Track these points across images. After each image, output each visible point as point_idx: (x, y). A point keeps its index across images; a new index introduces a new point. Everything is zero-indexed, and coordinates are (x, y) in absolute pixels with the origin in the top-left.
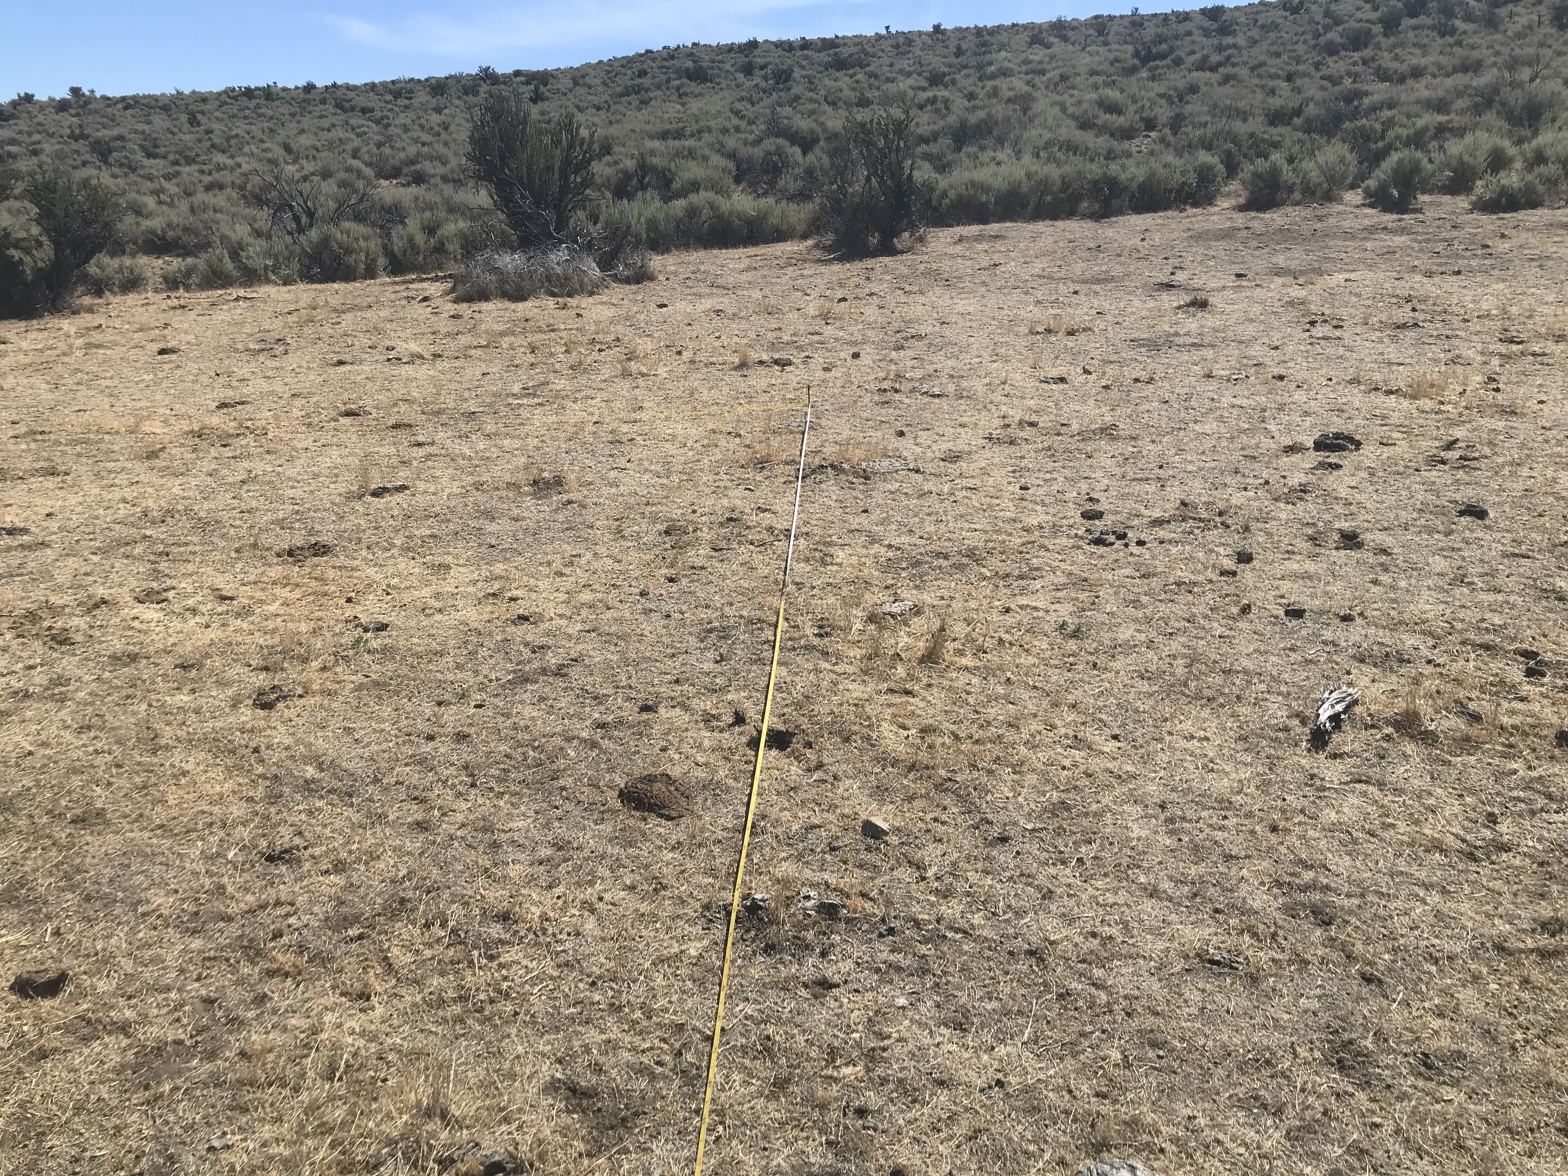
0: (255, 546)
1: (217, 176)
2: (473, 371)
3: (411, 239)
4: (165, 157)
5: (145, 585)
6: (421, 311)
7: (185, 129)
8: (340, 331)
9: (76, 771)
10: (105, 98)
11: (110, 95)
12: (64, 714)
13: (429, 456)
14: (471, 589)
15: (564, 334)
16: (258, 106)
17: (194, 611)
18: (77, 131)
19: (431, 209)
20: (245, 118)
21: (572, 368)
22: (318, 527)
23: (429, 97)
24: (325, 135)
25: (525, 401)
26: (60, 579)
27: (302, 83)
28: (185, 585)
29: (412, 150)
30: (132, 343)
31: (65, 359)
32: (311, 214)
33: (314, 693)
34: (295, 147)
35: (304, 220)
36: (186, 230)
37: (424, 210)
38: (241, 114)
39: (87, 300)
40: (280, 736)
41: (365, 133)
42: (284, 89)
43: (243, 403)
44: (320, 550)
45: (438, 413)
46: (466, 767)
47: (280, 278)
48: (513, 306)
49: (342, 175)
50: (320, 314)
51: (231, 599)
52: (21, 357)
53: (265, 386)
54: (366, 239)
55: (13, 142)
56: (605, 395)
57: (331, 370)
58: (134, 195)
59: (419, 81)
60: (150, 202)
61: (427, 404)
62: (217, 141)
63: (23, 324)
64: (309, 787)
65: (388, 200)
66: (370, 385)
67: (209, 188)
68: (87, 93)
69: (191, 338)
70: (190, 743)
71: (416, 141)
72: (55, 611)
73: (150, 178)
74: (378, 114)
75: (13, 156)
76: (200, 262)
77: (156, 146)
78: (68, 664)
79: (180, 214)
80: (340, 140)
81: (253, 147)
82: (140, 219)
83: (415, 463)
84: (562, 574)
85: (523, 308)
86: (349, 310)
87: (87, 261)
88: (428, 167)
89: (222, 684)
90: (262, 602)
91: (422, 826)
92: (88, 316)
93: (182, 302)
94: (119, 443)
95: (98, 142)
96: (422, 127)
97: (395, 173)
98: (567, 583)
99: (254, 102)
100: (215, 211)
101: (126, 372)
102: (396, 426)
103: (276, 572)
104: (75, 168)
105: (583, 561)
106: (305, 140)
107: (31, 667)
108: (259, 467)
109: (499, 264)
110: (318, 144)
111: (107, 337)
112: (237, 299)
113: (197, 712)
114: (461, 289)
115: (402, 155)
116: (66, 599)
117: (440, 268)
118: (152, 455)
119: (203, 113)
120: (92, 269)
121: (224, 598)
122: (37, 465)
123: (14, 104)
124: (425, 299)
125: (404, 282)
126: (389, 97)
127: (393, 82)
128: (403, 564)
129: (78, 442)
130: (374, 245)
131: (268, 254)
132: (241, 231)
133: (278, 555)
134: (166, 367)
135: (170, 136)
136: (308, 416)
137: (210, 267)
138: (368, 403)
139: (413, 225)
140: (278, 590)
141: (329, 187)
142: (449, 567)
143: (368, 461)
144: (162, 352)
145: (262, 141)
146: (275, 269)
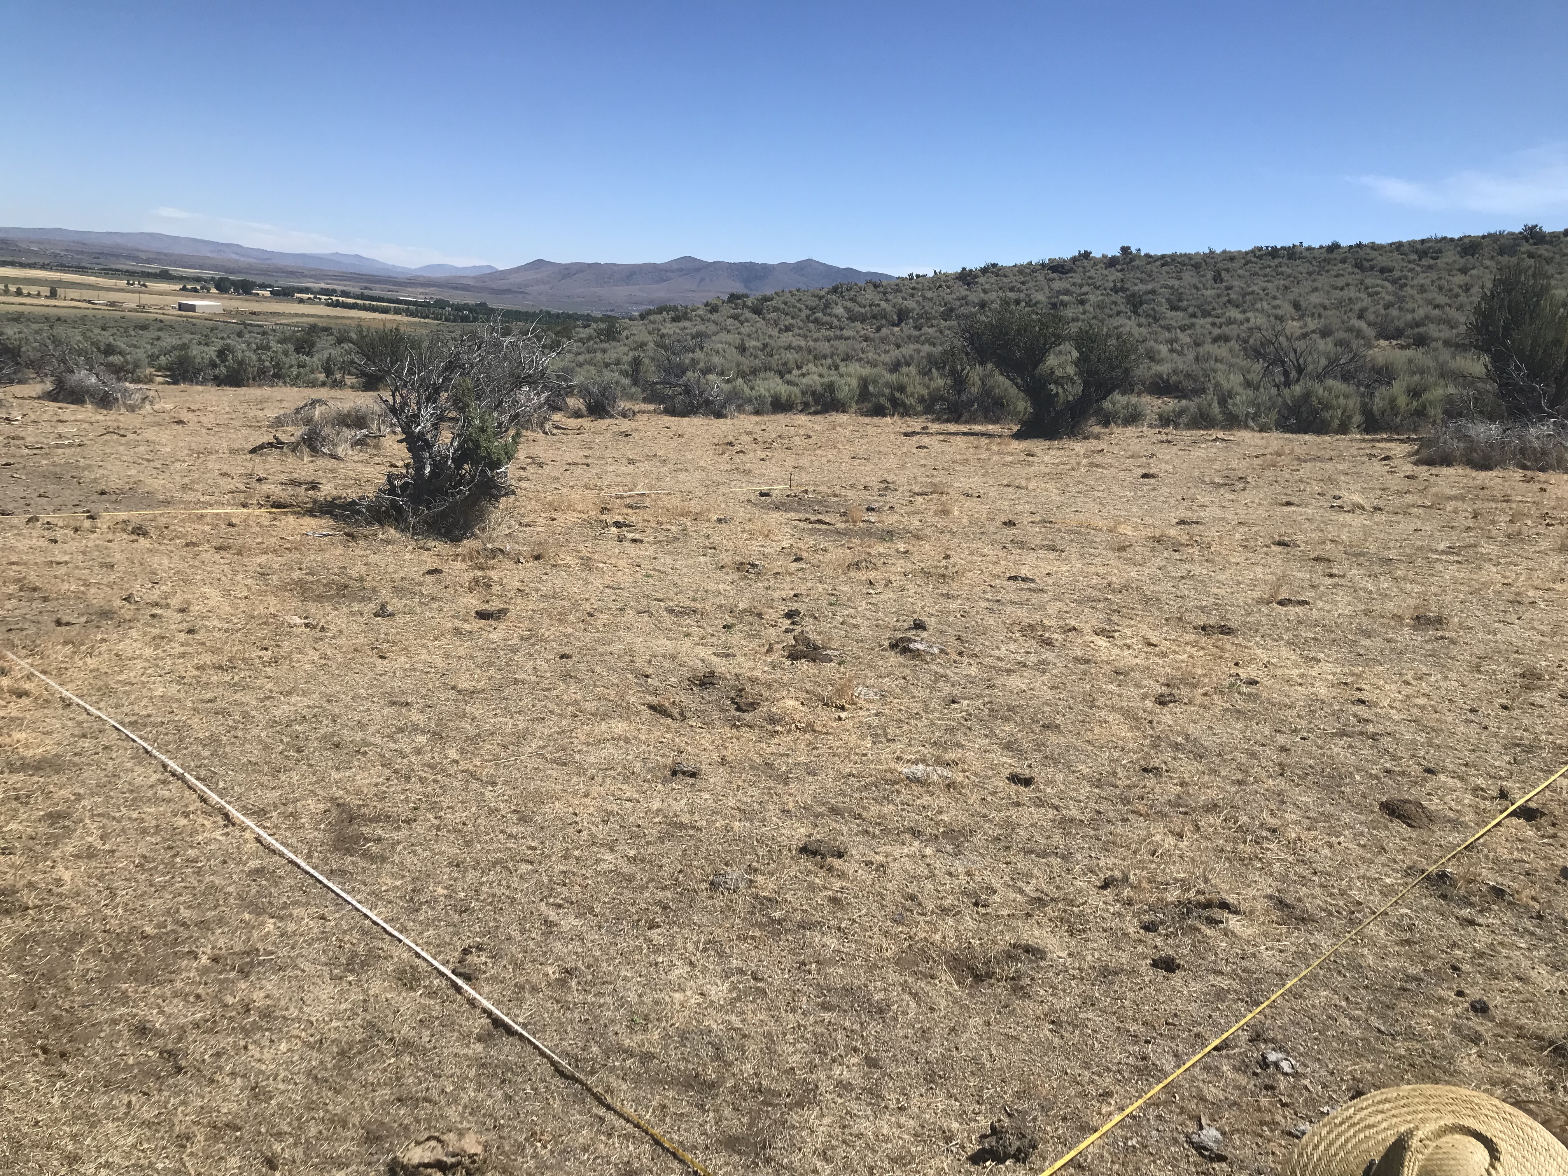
0: (1180, 619)
1: (1226, 330)
2: (1406, 526)
3: (1393, 400)
4: (1185, 310)
5: (1101, 626)
6: (1378, 467)
7: (1208, 286)
8: (1297, 476)
9: (1048, 704)
10: (1147, 256)
11: (1152, 253)
12: (1045, 678)
13: (1335, 586)
14: (1330, 677)
15: (1514, 506)
16: (1280, 265)
17: (1129, 647)
18: (1119, 285)
19: (1422, 373)
20: (1265, 276)
21: (1509, 536)
22: (1229, 616)
23: (1458, 257)
24: (1338, 294)
25: (1444, 557)
26: (1050, 612)
27: (1327, 242)
28: (1128, 632)
29: (1421, 313)
30: (1123, 467)
31: (1073, 473)
32: (1300, 370)
33: (1195, 705)
34: (1303, 304)
35: (1293, 374)
36: (1188, 376)
37: (1414, 373)
38: (1261, 273)
39: (1097, 429)
40: (1168, 719)
41: (1377, 293)
42: (1309, 249)
43: (1197, 523)
44: (1226, 631)
45: (1356, 555)
46: (1280, 765)
47: (1258, 425)
48: (1474, 474)
49: (1341, 335)
50: (1283, 460)
51: (1156, 646)
52: (1043, 467)
53: (1219, 513)
54: (1346, 397)
55: (1067, 292)
56: (1531, 564)
57: (1278, 509)
58: (1152, 343)
59: (1452, 240)
60: (1164, 349)
61: (1351, 546)
62: (1233, 296)
63: (1048, 443)
64: (1177, 747)
65: (1380, 361)
66: (1307, 524)
67: (1215, 340)
68: (1134, 251)
69: (1169, 468)
70: (1113, 708)
71: (1430, 302)
72: (1045, 628)
73: (1168, 328)
74: (1397, 274)
75: (1064, 304)
76: (1191, 405)
77: (1180, 300)
78: (1049, 655)
79: (1185, 362)
80: (1350, 299)
81: (1265, 304)
82: (1152, 364)
83: (1322, 588)
84: (1409, 684)
85: (1483, 476)
86: (1310, 460)
87: (1104, 398)
88: (1433, 330)
89: (1138, 686)
90: (1175, 652)
91: (1239, 783)
92: (1094, 442)
93: (1170, 437)
94: (1100, 537)
95: (1133, 295)
96: (1440, 288)
97: (1398, 334)
98: (1409, 690)
99: (1277, 261)
100: (1216, 361)
101: (1115, 488)
102: (1316, 559)
103: (1190, 637)
104: (1110, 316)
105: (1433, 679)
106: (1315, 299)
107: (1028, 653)
108: (1196, 569)
109: (1472, 433)
110: (1327, 302)
111: (1107, 459)
112: (1215, 440)
113: (1120, 696)
114: (1424, 453)
115: (1409, 317)
116: (1052, 623)
117: (1415, 431)
118: (1122, 549)
119: (1228, 270)
120: (1106, 404)
121: (1150, 644)
122: (1045, 543)
123: (1074, 260)
124: (1387, 458)
125: (1373, 440)
126: (1414, 257)
127: (1423, 241)
128: (1285, 652)
129: (1073, 532)
130: (1354, 403)
131: (1252, 403)
132: (1235, 381)
133: (1195, 628)
134: (1145, 488)
135: (1195, 291)
136: (1247, 540)
137: (1200, 410)
138: (1300, 537)
139: (1398, 388)
140: (1188, 648)
141: (1325, 345)
142: (1319, 661)
143: (1283, 580)
144: (1145, 476)
145: (1275, 298)
146: (1255, 417)
